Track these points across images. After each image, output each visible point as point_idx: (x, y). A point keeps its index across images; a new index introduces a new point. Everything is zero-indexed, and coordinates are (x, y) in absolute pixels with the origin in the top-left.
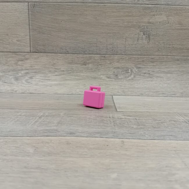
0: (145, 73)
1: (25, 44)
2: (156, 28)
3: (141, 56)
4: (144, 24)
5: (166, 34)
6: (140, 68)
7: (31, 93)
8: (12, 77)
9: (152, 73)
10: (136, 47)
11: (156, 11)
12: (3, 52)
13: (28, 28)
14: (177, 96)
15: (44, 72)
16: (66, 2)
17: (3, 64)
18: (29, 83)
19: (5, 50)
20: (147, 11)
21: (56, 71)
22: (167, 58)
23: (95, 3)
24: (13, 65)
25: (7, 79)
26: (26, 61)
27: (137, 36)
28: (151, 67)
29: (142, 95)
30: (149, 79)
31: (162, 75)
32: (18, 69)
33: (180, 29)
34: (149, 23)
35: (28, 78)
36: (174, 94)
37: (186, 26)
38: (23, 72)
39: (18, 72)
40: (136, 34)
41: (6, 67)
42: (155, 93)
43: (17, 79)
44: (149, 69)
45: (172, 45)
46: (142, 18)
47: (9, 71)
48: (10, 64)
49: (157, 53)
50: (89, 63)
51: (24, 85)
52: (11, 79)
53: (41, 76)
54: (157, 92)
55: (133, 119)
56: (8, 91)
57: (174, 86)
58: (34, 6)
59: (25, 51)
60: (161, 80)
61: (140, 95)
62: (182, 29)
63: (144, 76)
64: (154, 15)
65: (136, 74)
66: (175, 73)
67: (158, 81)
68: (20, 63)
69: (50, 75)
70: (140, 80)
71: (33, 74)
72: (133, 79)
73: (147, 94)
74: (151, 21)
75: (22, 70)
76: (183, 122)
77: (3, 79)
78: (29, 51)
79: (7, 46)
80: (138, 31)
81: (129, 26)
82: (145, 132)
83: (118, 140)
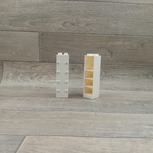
0: (109, 75)
1: (36, 57)
3: (107, 65)
4: (109, 47)
6: (106, 72)
8: (28, 77)
9: (113, 75)
10: (104, 60)
11: (117, 39)
14: (127, 90)
15: (48, 74)
16: (62, 33)
17: (22, 69)
18: (39, 81)
19: (24, 60)
20: (111, 39)
22: (123, 66)
23: (80, 34)
24: (29, 70)
25: (25, 78)
26: (37, 67)
28: (113, 71)
29: (107, 89)
30: (112, 79)
31: (119, 77)
32: (32, 72)
34: (112, 46)
35: (39, 78)
37: (134, 48)
38: (35, 74)
39: (32, 74)
40: (104, 52)
41: (25, 71)
43: (32, 78)
46: (108, 43)
47: (27, 74)
48: (27, 69)
50: (75, 69)
51: (37, 82)
53: (46, 77)
54: (116, 87)
55: (101, 103)
56: (27, 86)
57: (126, 83)
58: (43, 34)
60: (119, 80)
62: (132, 49)
63: (108, 77)
65: (104, 76)
68: (33, 68)
69: (52, 76)
70: (106, 79)
71: (42, 75)
72: (102, 79)
73: (110, 89)
74: (113, 44)
75: (35, 73)
76: (127, 105)
77: (23, 78)
78: (39, 61)
79: (26, 58)
80: (105, 50)
81: (100, 47)
82: (107, 109)
83: (93, 113)
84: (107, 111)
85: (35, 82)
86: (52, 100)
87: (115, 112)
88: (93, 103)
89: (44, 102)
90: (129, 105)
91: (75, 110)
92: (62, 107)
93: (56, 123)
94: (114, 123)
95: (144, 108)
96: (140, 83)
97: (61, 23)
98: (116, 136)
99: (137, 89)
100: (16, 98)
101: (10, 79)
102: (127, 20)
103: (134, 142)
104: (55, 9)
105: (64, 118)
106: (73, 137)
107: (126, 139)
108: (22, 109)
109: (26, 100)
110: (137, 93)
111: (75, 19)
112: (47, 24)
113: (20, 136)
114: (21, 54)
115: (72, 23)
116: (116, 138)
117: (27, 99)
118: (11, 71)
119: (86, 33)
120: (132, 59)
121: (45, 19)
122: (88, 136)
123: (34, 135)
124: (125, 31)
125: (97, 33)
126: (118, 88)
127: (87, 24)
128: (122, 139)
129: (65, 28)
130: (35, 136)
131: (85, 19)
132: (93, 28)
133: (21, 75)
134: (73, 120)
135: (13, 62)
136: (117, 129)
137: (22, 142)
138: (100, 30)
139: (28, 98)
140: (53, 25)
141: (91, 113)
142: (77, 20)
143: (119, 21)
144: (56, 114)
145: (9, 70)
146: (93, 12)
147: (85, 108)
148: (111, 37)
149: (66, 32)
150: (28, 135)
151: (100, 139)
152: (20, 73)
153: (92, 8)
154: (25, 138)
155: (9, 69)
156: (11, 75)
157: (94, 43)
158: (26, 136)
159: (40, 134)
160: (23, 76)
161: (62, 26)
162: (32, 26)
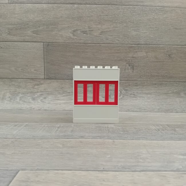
0: (131, 94)
1: (40, 73)
2: (138, 61)
3: (128, 82)
4: (129, 59)
5: (146, 65)
6: (127, 90)
7: (45, 110)
8: (30, 97)
9: (136, 94)
10: (124, 75)
11: (138, 49)
12: (23, 79)
13: (44, 61)
14: (155, 111)
15: (55, 93)
16: (72, 43)
17: (23, 88)
18: (43, 102)
19: (25, 77)
21: (64, 93)
22: (147, 83)
23: (93, 44)
24: (31, 89)
25: (26, 99)
26: (41, 86)
27: (124, 67)
28: (135, 89)
29: (128, 110)
30: (134, 99)
31: (144, 95)
32: (35, 92)
33: (156, 62)
34: (132, 58)
35: (43, 99)
36: (153, 110)
38: (38, 94)
39: (35, 94)
40: (123, 66)
41: (25, 90)
42: (138, 109)
43: (34, 99)
44: (134, 91)
45: (151, 73)
46: (128, 54)
47: (28, 93)
48: (28, 88)
49: (139, 79)
51: (40, 104)
52: (29, 99)
53: (52, 97)
54: (140, 108)
55: (121, 128)
56: (28, 108)
57: (153, 104)
58: (48, 45)
59: (41, 78)
60: (143, 99)
61: (128, 111)
62: (157, 62)
63: (130, 96)
64: (136, 52)
65: (124, 95)
66: (154, 94)
67: (141, 100)
68: (36, 87)
69: (59, 96)
70: (127, 99)
71: (46, 95)
72: (122, 99)
73: (132, 110)
74: (134, 56)
75: (38, 92)
76: (154, 130)
77: (23, 99)
78: (44, 78)
79: (27, 74)
80: (125, 63)
81: (118, 60)
82: (128, 136)
83: (110, 140)
84: (129, 138)
85: (39, 104)
86: (58, 126)
87: (138, 139)
88: (111, 128)
89: (47, 127)
90: (156, 130)
91: (86, 137)
92: (71, 134)
93: (61, 153)
94: (137, 153)
95: (176, 133)
96: (170, 103)
97: (70, 31)
98: (139, 170)
99: (167, 111)
100: (13, 123)
101: (7, 101)
102: (151, 26)
103: (163, 176)
104: (63, 14)
105: (72, 147)
106: (82, 171)
107: (152, 173)
108: (18, 137)
109: (25, 126)
110: (166, 115)
111: (87, 26)
112: (54, 33)
113: (12, 170)
114: (22, 70)
115: (83, 31)
116: (140, 172)
117: (27, 125)
118: (8, 91)
119: (101, 43)
120: (158, 74)
121: (50, 27)
122: (102, 169)
123: (30, 169)
124: (148, 40)
125: (115, 43)
126: (142, 110)
127: (102, 32)
128: (148, 173)
129: (76, 37)
130: (31, 171)
131: (99, 26)
132: (109, 37)
133: (21, 95)
134: (83, 149)
135: (12, 79)
136: (141, 160)
137: (13, 179)
138: (118, 39)
139: (27, 123)
140: (60, 34)
141: (108, 140)
142: (89, 27)
143: (140, 28)
144: (61, 143)
145: (6, 90)
146: (109, 17)
147: (99, 135)
148: (132, 46)
149: (76, 42)
150: (22, 170)
151: (118, 174)
152: (19, 93)
153: (107, 12)
154: (17, 173)
155: (6, 88)
156: (8, 95)
157: (110, 54)
158: (19, 171)
159: (38, 168)
160: (22, 97)
161: (71, 35)
162: (36, 35)
